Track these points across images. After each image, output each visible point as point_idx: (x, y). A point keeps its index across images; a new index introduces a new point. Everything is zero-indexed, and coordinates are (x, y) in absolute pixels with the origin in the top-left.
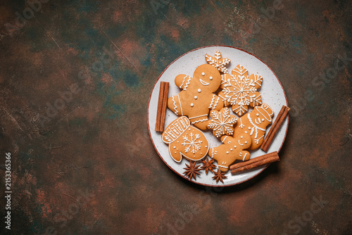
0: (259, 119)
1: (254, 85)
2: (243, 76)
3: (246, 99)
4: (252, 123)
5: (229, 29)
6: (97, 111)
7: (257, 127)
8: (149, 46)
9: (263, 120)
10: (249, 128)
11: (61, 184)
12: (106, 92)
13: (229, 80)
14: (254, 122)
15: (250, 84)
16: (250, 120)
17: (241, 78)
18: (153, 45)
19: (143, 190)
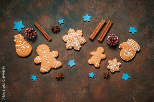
1: (79, 35)
2: (73, 33)
3: (78, 42)
4: (20, 45)
5: (92, 9)
7: (23, 44)
13: (68, 37)
15: (77, 35)
17: (73, 34)
18: (56, 18)
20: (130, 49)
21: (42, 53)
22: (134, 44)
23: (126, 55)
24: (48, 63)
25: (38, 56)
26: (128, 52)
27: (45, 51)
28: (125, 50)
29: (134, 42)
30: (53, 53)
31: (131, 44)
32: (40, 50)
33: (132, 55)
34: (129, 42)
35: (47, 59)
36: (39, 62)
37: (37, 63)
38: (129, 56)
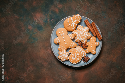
0: (75, 20)
4: (72, 21)
5: (78, 8)
6: (27, 40)
7: (74, 23)
8: (47, 15)
9: (77, 21)
10: (71, 23)
11: (12, 68)
12: (30, 33)
14: (73, 21)
16: (72, 20)
18: (48, 15)
19: (44, 71)
20: (78, 54)
21: (61, 35)
22: (81, 50)
23: (74, 59)
24: (66, 44)
25: (57, 38)
26: (76, 57)
27: (64, 34)
28: (73, 55)
29: (81, 48)
30: (70, 35)
31: (78, 50)
32: (59, 33)
33: (78, 59)
34: (77, 48)
35: (65, 41)
36: (58, 43)
37: (56, 43)
38: (76, 60)
